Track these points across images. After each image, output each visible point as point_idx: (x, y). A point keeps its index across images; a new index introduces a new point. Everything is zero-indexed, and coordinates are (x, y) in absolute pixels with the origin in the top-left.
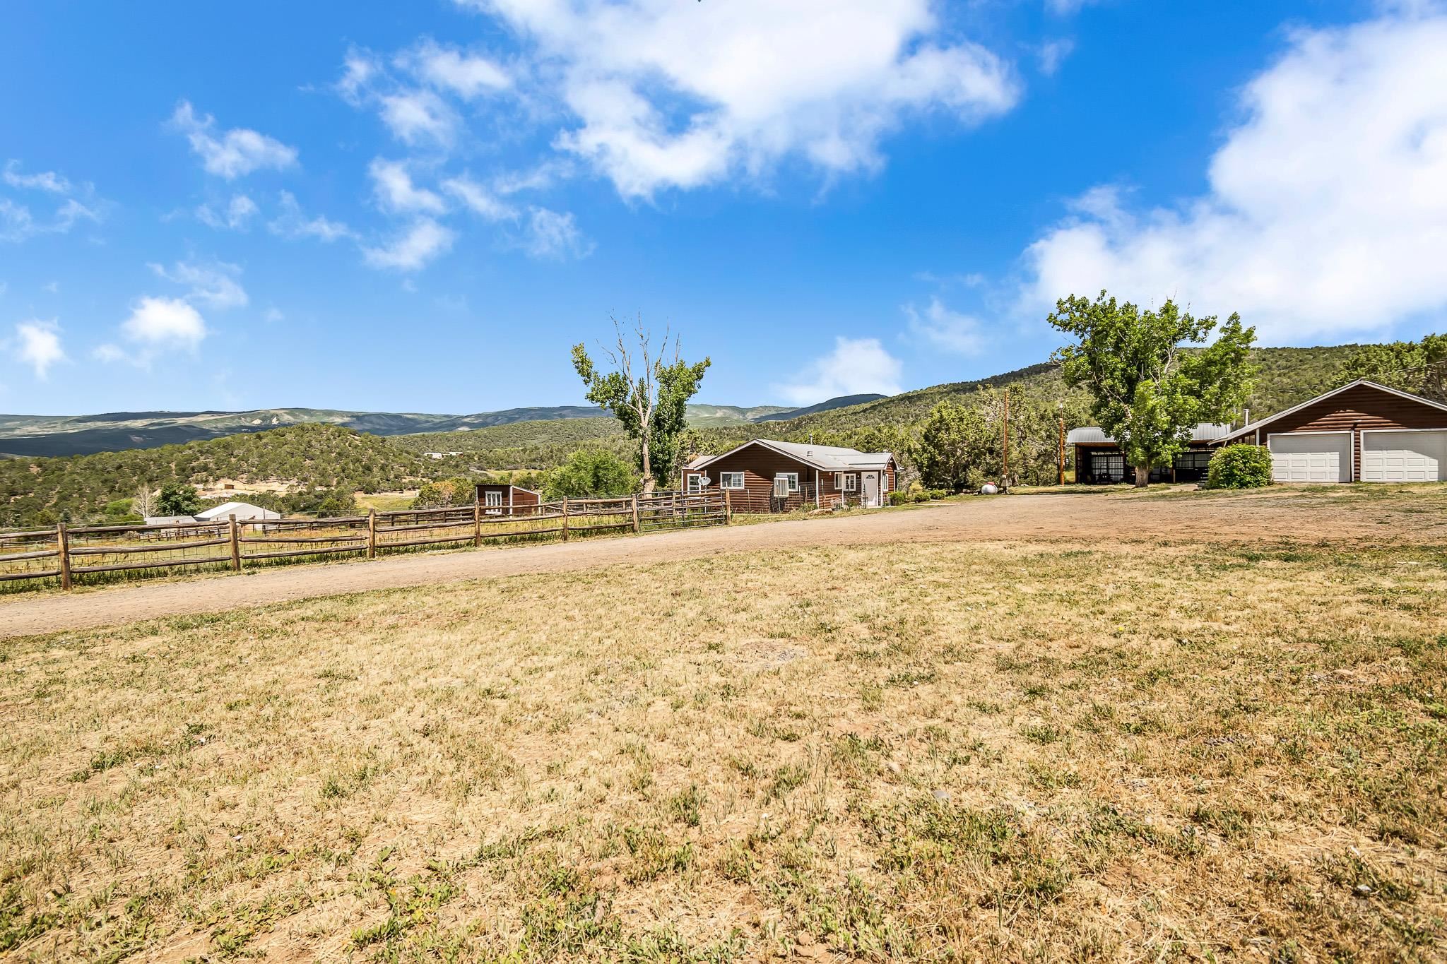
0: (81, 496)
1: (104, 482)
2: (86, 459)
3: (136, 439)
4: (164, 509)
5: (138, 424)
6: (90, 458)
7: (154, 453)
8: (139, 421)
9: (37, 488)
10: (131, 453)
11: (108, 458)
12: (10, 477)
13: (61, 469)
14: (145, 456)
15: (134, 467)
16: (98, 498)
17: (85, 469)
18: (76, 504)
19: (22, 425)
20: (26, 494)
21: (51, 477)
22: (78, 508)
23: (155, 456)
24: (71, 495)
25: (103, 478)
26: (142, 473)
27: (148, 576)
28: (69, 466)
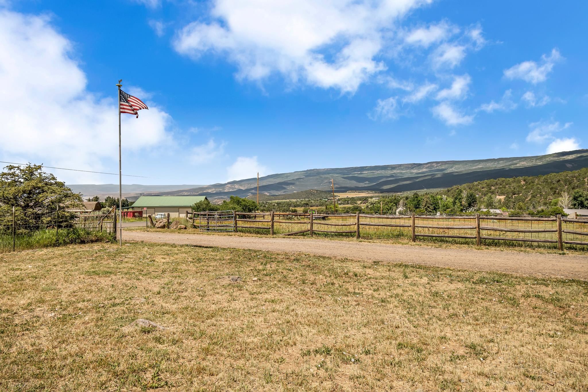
0: (541, 196)
1: (551, 189)
2: (544, 178)
3: (569, 165)
4: (575, 205)
5: (570, 157)
6: (545, 176)
7: (576, 173)
8: (571, 156)
9: (523, 191)
10: (565, 174)
11: (553, 176)
12: (513, 186)
13: (533, 182)
14: (571, 175)
15: (565, 181)
16: (548, 197)
17: (543, 182)
18: (538, 200)
19: (520, 162)
20: (519, 194)
21: (529, 186)
22: (539, 202)
23: (577, 175)
24: (536, 195)
25: (551, 187)
26: (570, 184)
27: (513, 245)
28: (536, 181)
